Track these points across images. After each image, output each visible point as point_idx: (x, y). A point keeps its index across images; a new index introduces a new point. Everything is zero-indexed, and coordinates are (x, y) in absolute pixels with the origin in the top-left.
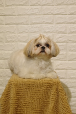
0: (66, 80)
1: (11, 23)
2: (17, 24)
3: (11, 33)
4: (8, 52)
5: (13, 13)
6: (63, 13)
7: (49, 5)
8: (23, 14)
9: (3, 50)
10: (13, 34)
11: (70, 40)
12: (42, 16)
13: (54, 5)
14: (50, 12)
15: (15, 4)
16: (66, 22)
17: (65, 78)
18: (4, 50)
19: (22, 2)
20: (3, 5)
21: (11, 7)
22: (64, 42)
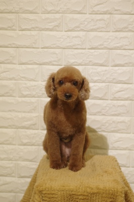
0: (129, 168)
1: (29, 62)
2: (41, 65)
3: (30, 81)
4: (24, 115)
5: (34, 45)
6: (127, 47)
7: (101, 31)
8: (52, 46)
9: (13, 110)
10: (33, 83)
12: (87, 50)
13: (109, 32)
14: (102, 45)
15: (37, 27)
16: (130, 63)
17: (127, 166)
18: (16, 112)
19: (50, 24)
20: (14, 27)
21: (29, 32)
22: (126, 99)
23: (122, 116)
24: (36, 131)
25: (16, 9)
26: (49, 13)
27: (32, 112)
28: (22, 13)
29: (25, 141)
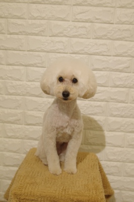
1: (16, 64)
2: (26, 66)
3: (15, 80)
4: (9, 111)
5: (20, 47)
6: (105, 54)
7: (82, 38)
8: (37, 49)
10: (18, 83)
11: (112, 99)
12: (69, 54)
13: (90, 38)
14: (83, 50)
15: (24, 32)
16: (108, 68)
18: (3, 108)
19: (36, 29)
20: (3, 31)
21: (17, 36)
22: (102, 101)
23: (98, 115)
24: (20, 126)
25: (6, 15)
26: (35, 19)
27: (17, 109)
28: (11, 18)
29: (10, 134)
